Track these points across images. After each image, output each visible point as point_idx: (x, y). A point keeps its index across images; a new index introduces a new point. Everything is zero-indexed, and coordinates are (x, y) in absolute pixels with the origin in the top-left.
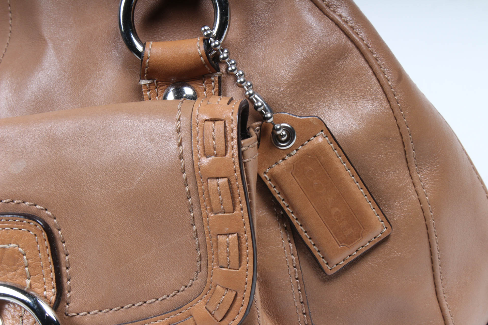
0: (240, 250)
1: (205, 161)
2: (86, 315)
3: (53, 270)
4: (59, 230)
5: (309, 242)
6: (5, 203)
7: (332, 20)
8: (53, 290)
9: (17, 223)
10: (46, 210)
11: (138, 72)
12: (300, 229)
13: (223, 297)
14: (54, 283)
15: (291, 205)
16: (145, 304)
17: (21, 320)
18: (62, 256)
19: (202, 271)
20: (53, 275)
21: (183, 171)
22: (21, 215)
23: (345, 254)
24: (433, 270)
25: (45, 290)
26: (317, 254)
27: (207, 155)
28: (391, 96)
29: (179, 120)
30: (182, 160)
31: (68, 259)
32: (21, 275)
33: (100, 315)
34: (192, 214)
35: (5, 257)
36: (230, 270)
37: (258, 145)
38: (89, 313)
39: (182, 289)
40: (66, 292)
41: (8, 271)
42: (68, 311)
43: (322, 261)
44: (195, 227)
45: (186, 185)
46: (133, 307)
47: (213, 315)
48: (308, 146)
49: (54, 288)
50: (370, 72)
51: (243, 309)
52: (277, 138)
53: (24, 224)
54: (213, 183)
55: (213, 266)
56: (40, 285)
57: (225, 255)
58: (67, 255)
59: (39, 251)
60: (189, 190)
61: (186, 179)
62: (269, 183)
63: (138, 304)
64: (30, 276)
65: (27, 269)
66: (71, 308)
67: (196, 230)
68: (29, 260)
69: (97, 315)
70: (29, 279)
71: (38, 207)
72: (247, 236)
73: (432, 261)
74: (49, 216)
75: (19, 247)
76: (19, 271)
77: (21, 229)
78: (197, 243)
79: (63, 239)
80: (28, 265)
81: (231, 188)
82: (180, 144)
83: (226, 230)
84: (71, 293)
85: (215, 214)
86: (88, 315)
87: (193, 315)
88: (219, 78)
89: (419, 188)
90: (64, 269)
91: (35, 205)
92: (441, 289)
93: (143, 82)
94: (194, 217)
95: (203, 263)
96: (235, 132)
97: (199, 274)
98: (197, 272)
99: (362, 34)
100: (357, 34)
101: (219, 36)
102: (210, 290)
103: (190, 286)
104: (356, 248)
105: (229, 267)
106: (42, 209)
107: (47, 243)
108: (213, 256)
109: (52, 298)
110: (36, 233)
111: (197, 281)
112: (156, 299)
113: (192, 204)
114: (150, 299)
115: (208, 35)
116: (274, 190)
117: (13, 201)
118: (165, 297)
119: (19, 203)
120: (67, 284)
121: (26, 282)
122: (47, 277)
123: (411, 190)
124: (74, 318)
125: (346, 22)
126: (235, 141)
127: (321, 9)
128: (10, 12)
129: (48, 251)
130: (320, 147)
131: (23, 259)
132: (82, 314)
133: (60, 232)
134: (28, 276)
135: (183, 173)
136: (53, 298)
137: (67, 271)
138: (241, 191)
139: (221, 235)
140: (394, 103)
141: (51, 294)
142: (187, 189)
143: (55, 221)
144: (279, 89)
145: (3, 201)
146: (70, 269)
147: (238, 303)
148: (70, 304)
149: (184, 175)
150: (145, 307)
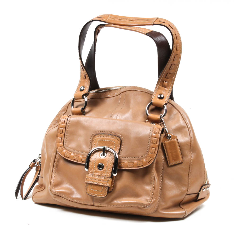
0: (155, 151)
1: (154, 135)
2: (122, 157)
5: (167, 158)
7: (185, 121)
10: (122, 136)
11: (146, 118)
12: (167, 155)
13: (149, 159)
14: (119, 150)
15: (166, 150)
17: (110, 155)
18: (122, 146)
19: (147, 154)
20: (119, 149)
21: (150, 135)
22: (117, 136)
23: (173, 163)
24: (189, 173)
26: (168, 161)
27: (155, 133)
28: (191, 137)
29: (152, 127)
30: (150, 133)
32: (113, 147)
34: (149, 143)
35: (111, 143)
36: (152, 154)
37: (164, 136)
39: (142, 156)
41: (111, 146)
43: (169, 162)
44: (148, 145)
46: (132, 158)
47: (146, 162)
48: (173, 140)
50: (188, 132)
51: (152, 162)
52: (168, 137)
54: (154, 138)
55: (149, 153)
56: (116, 150)
57: (152, 151)
59: (118, 144)
60: (150, 139)
62: (164, 144)
66: (120, 156)
68: (116, 145)
69: (125, 158)
72: (157, 149)
73: (189, 171)
75: (114, 142)
77: (116, 139)
78: (148, 148)
79: (123, 143)
81: (157, 140)
82: (151, 131)
83: (154, 147)
84: (121, 153)
85: (153, 144)
87: (143, 161)
88: (161, 124)
89: (191, 156)
90: (121, 148)
91: (120, 135)
92: (189, 177)
93: (147, 120)
96: (161, 131)
99: (189, 125)
100: (188, 125)
101: (163, 116)
102: (147, 157)
103: (144, 156)
104: (176, 162)
107: (120, 142)
108: (150, 151)
110: (119, 140)
113: (149, 141)
115: (161, 115)
116: (164, 146)
117: (116, 133)
118: (139, 157)
120: (121, 151)
121: (114, 149)
123: (189, 156)
124: (120, 158)
125: (187, 122)
126: (160, 133)
127: (183, 118)
128: (124, 102)
129: (120, 144)
130: (175, 141)
131: (114, 144)
133: (123, 141)
136: (118, 153)
140: (191, 139)
141: (117, 152)
143: (123, 139)
144: (172, 130)
145: (114, 133)
147: (151, 160)
149: (150, 136)
150: (134, 158)
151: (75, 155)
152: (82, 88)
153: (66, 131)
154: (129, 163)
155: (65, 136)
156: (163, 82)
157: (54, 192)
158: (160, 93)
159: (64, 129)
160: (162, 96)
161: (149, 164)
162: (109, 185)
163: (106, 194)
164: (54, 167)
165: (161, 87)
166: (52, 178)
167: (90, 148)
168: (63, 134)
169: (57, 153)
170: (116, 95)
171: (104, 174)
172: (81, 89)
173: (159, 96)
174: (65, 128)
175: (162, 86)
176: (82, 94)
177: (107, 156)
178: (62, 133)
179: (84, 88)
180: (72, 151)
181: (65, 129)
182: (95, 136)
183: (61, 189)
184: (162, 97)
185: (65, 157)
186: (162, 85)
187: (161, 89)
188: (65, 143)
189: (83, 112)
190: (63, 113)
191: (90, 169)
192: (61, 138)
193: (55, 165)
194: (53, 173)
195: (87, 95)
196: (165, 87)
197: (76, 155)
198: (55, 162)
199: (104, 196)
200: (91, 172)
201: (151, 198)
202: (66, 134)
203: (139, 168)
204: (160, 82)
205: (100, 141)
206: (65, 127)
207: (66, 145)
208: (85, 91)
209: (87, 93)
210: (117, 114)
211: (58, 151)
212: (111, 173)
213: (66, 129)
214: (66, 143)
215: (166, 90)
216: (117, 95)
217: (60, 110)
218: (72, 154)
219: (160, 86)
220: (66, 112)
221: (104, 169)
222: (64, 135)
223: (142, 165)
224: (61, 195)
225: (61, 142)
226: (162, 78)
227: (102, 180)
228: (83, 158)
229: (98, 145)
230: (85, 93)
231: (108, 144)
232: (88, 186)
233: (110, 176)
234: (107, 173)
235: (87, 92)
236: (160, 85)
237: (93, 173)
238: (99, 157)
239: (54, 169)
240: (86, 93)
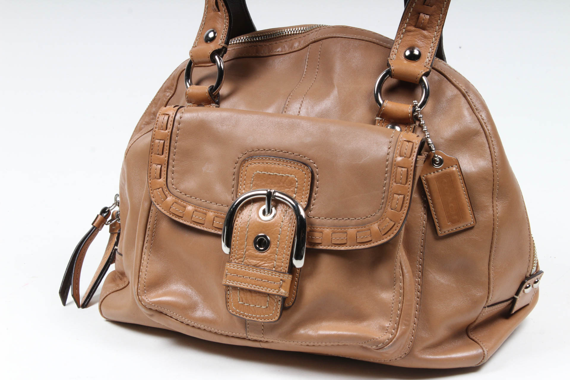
0: (403, 203)
1: (399, 159)
2: (317, 219)
3: (309, 193)
4: (318, 175)
5: (434, 217)
6: (295, 155)
7: (476, 116)
8: (306, 203)
9: (298, 166)
10: (314, 163)
11: (377, 113)
12: (432, 209)
13: (388, 224)
14: (307, 199)
15: (431, 196)
16: (349, 220)
17: (285, 212)
18: (315, 187)
19: (382, 210)
20: (308, 195)
21: (387, 160)
22: (302, 163)
23: (450, 229)
24: (490, 252)
25: (301, 201)
26: (437, 224)
27: (401, 156)
28: (494, 160)
29: (392, 137)
30: (388, 156)
31: (317, 190)
32: (292, 191)
33: (324, 220)
34: (385, 182)
35: (287, 181)
36: (395, 211)
37: (425, 161)
38: (319, 218)
39: (369, 216)
40: (311, 205)
41: (286, 188)
42: (309, 214)
43: (438, 228)
44: (384, 188)
45: (387, 167)
46: (342, 220)
47: (380, 231)
48: (448, 170)
49: (306, 201)
50: (487, 146)
51: (396, 232)
52: (434, 161)
53: (302, 167)
54: (399, 169)
55: (388, 208)
56: (299, 198)
57: (395, 203)
58: (317, 188)
59: (305, 182)
60: (387, 170)
61: (388, 165)
62: (424, 182)
63: (345, 219)
64: (296, 193)
65: (296, 189)
66: (312, 213)
67: (385, 190)
68: (299, 185)
69: (323, 220)
70: (295, 194)
71: (311, 161)
72: (408, 198)
73: (491, 247)
74: (315, 166)
75: (295, 177)
76: (292, 189)
77: (299, 169)
78: (383, 196)
79: (318, 179)
80: (297, 187)
81: (407, 173)
82: (389, 148)
83: (400, 192)
84: (314, 206)
85: (396, 184)
86: (319, 219)
87: (371, 229)
88: (415, 127)
89: (495, 209)
90: (314, 194)
91: (310, 160)
92: (492, 263)
93: (377, 118)
94: (385, 183)
95: (383, 206)
96: (417, 149)
97: (380, 211)
98: (379, 210)
99: (489, 128)
100: (487, 127)
101: (421, 107)
102: (383, 219)
103: (374, 216)
104: (456, 227)
105: (395, 210)
106: (313, 163)
107: (310, 179)
108: (389, 204)
109: (304, 206)
110: (306, 173)
111: (378, 214)
112: (355, 218)
113: (387, 177)
114: (352, 218)
115: (416, 105)
116: (425, 186)
117: (299, 155)
118: (360, 218)
119: (302, 157)
120: (313, 201)
121: (293, 196)
122: (305, 196)
123: (491, 209)
124: (311, 219)
125: (483, 120)
126: (415, 156)
127: (473, 110)
128: (318, 69)
129: (309, 183)
130: (453, 172)
131: (296, 184)
132: (316, 218)
133: (317, 176)
134: (295, 193)
135: (387, 161)
136: (305, 206)
137: (315, 195)
138: (412, 176)
139: (396, 194)
140: (494, 164)
141: (304, 204)
142: (387, 169)
143: (317, 170)
144: (442, 141)
145: (294, 154)
146: (317, 195)
147: (394, 228)
148: (311, 212)
149: (387, 163)
150: (348, 221)
151: (196, 211)
152: (211, 35)
153: (172, 148)
154: (334, 232)
155: (171, 161)
156: (419, 17)
157: (149, 304)
158: (410, 43)
159: (167, 144)
160: (416, 52)
161: (389, 238)
162: (283, 292)
163: (278, 314)
164: (147, 239)
165: (413, 28)
166: (142, 267)
167: (232, 193)
168: (164, 157)
169: (153, 204)
170: (295, 50)
171: (270, 263)
172: (207, 36)
173: (408, 53)
174: (169, 140)
175: (415, 26)
176: (211, 51)
177: (278, 215)
178: (163, 154)
179: (215, 33)
180: (189, 199)
181: (168, 144)
182: (244, 161)
183: (165, 295)
184: (416, 55)
185: (171, 216)
186: (414, 24)
187: (412, 33)
188: (169, 179)
189: (215, 97)
190: (168, 94)
191: (235, 247)
192: (160, 166)
193: (147, 233)
194: (143, 254)
195: (223, 53)
196: (424, 29)
197: (199, 212)
198: (148, 226)
199: (274, 320)
200: (238, 257)
201: (396, 325)
202: (171, 154)
203: (362, 247)
204: (410, 14)
205: (258, 176)
206: (169, 138)
207: (173, 185)
208: (217, 42)
209: (223, 47)
210: (301, 102)
211: (153, 199)
212: (288, 261)
213: (173, 142)
214: (173, 179)
215: (425, 37)
216: (300, 48)
217: (161, 88)
218: (190, 208)
219: (411, 25)
220: (173, 94)
221: (271, 249)
222: (167, 158)
223: (369, 239)
224: (165, 311)
225: (160, 178)
226: (414, 5)
227: (265, 279)
228: (216, 218)
229: (254, 185)
230: (217, 49)
231: (279, 184)
232: (231, 293)
233: (287, 269)
234: (280, 259)
235: (223, 45)
236: (409, 24)
237: (242, 259)
238: (256, 216)
239: (146, 245)
240: (220, 47)
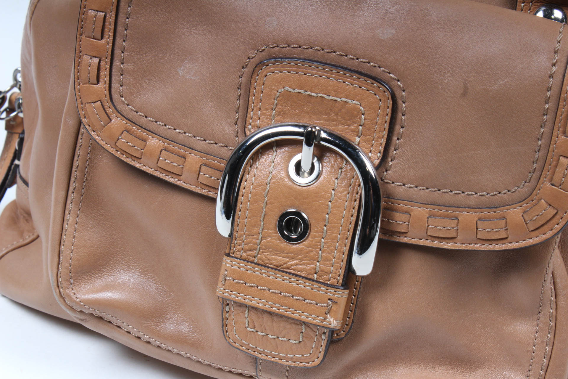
2: (401, 186)
3: (386, 137)
4: (404, 103)
6: (361, 62)
8: (379, 154)
9: (367, 84)
10: (398, 81)
13: (543, 211)
14: (382, 149)
16: (462, 194)
17: (340, 171)
18: (398, 126)
19: (531, 182)
20: (383, 141)
21: (549, 89)
22: (373, 78)
25: (371, 152)
29: (559, 42)
30: (551, 79)
31: (402, 132)
32: (353, 131)
33: (414, 190)
34: (542, 130)
35: (344, 110)
36: (560, 190)
38: (404, 185)
39: (504, 192)
40: (390, 159)
41: (342, 124)
42: (385, 177)
44: (540, 142)
45: (547, 103)
46: (450, 193)
47: (526, 224)
49: (380, 152)
51: (558, 227)
53: (374, 87)
55: (545, 181)
56: (367, 145)
57: (561, 175)
58: (402, 127)
59: (378, 115)
60: (548, 108)
61: (549, 98)
63: (456, 192)
64: (361, 135)
65: (361, 127)
66: (389, 175)
67: (540, 146)
68: (366, 121)
69: (411, 189)
70: (359, 137)
71: (392, 75)
74: (399, 86)
75: (361, 106)
76: (352, 127)
77: (368, 91)
78: (537, 156)
79: (405, 112)
80: (363, 125)
82: (554, 65)
84: (394, 162)
85: (566, 137)
86: (403, 187)
87: (508, 218)
90: (395, 138)
91: (389, 73)
94: (543, 133)
95: (534, 175)
97: (526, 184)
98: (525, 182)
102: (532, 201)
103: (514, 192)
105: (560, 187)
106: (395, 79)
107: (389, 111)
108: (548, 173)
109: (376, 160)
110: (381, 98)
111: (522, 189)
112: (475, 192)
113: (546, 121)
114: (469, 192)
117: (369, 63)
118: (485, 193)
119: (375, 66)
120: (393, 152)
121: (355, 139)
122: (377, 141)
124: (388, 186)
129: (388, 118)
131: (361, 118)
132: (398, 183)
133: (404, 105)
134: (360, 134)
135: (548, 91)
136: (377, 162)
137: (398, 142)
139: (564, 157)
141: (377, 157)
142: (547, 106)
143: (404, 93)
145: (360, 60)
146: (400, 141)
147: (555, 220)
148: (389, 172)
149: (549, 93)
150: (461, 197)
151: (166, 149)
153: (120, 28)
154: (431, 216)
155: (117, 52)
157: (78, 303)
159: (111, 18)
161: (543, 237)
162: (334, 322)
164: (73, 185)
167: (236, 124)
168: (106, 43)
169: (82, 130)
171: (307, 264)
174: (114, 13)
177: (325, 174)
178: (102, 38)
180: (153, 126)
181: (113, 20)
182: (260, 65)
183: (106, 288)
185: (118, 154)
188: (115, 85)
191: (242, 229)
192: (97, 60)
193: (74, 174)
194: (67, 212)
197: (172, 152)
198: (76, 163)
200: (247, 247)
202: (119, 40)
203: (487, 247)
205: (287, 97)
206: (114, 8)
207: (122, 96)
211: (84, 121)
212: (343, 264)
213: (121, 16)
214: (121, 86)
218: (154, 142)
221: (310, 239)
222: (110, 46)
223: (503, 235)
224: (108, 317)
225: (98, 82)
227: (299, 295)
228: (203, 167)
229: (279, 114)
231: (327, 114)
232: (234, 314)
233: (340, 279)
234: (327, 259)
237: (254, 253)
238: (283, 174)
239: (71, 196)
